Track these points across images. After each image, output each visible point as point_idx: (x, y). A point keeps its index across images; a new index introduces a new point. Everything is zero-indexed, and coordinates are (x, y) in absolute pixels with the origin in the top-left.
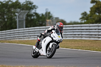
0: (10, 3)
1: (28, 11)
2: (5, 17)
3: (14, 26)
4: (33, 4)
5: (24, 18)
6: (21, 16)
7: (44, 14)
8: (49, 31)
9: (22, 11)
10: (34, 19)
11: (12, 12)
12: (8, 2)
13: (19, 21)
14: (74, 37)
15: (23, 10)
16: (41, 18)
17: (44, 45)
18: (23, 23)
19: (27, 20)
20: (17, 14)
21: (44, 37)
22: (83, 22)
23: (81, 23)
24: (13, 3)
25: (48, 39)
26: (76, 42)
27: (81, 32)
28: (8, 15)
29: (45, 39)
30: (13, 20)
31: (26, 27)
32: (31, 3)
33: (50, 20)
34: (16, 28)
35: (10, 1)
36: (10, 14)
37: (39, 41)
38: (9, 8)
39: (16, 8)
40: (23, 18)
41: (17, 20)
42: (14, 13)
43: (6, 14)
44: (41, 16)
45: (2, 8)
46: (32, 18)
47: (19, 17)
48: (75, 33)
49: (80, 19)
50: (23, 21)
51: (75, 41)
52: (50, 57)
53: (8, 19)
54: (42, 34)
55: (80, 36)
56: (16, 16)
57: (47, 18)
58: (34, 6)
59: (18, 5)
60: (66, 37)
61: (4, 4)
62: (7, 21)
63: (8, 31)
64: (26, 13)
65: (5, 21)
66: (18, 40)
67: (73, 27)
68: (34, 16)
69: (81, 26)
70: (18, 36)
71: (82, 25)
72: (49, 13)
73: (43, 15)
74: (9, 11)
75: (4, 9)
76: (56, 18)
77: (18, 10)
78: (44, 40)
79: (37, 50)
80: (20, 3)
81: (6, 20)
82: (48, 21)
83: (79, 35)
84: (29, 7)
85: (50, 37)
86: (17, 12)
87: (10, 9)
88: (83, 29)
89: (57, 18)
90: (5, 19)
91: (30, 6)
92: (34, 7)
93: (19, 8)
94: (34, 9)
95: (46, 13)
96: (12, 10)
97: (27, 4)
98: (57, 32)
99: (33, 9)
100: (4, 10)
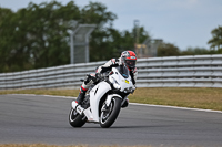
0: (55, 7)
1: (94, 25)
2: (45, 38)
3: (65, 59)
4: (107, 11)
5: (87, 41)
6: (80, 37)
7: (130, 31)
8: (105, 70)
9: (81, 25)
10: (107, 44)
11: (59, 28)
12: (51, 5)
13: (75, 47)
14: (196, 82)
15: (83, 23)
16: (124, 40)
17: (94, 99)
18: (84, 51)
19: (92, 44)
20: (70, 32)
21: (96, 83)
22: (216, 48)
23: (212, 53)
24: (63, 7)
25: (103, 87)
26: (201, 94)
27: (212, 71)
28: (51, 34)
29: (96, 87)
30: (62, 46)
31: (91, 61)
32: (101, 8)
33: (144, 46)
34: (69, 63)
35: (55, 3)
36: (55, 32)
37: (85, 91)
38: (53, 19)
39: (68, 19)
40: (84, 41)
41: (71, 45)
42: (65, 30)
43: (46, 32)
44: (123, 35)
45: (39, 18)
46: (105, 40)
47: (74, 38)
48: (198, 74)
49: (210, 42)
50: (84, 47)
51: (198, 92)
52: (108, 126)
53: (50, 42)
54: (90, 77)
55: (209, 79)
56: (68, 35)
57: (137, 40)
58: (108, 14)
59: (73, 11)
60: (179, 82)
61: (42, 10)
62: (49, 47)
63: (51, 70)
64: (91, 31)
65: (44, 47)
66: (73, 88)
67: (195, 60)
68: (107, 36)
69: (212, 59)
70: (72, 79)
71: (214, 56)
72: (142, 29)
73: (127, 33)
74: (53, 25)
75: (42, 20)
76: (157, 40)
77: (74, 23)
78: (94, 89)
79: (80, 110)
80: (77, 8)
81: (47, 44)
82: (139, 46)
83: (207, 77)
84: (97, 15)
85: (108, 81)
86: (71, 28)
87: (57, 21)
88: (216, 66)
89: (159, 41)
90: (43, 42)
91: (100, 13)
92: (109, 17)
93: (76, 18)
94: (109, 21)
95: (135, 30)
96: (61, 24)
97: (93, 10)
98: (122, 71)
99: (105, 20)
100: (42, 23)
